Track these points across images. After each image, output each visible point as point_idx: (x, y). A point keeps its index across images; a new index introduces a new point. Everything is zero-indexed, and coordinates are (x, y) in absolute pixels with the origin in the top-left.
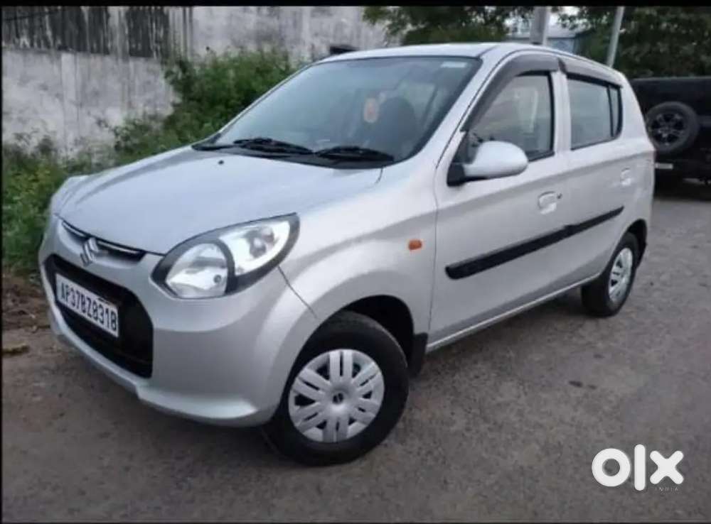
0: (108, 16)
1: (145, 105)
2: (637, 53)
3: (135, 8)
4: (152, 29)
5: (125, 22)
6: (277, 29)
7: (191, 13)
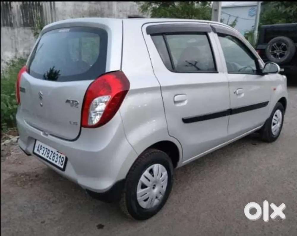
0: (11, 8)
1: (24, 50)
2: (290, 11)
3: (25, 3)
4: (34, 12)
5: (20, 10)
6: (100, 9)
7: (54, 4)
